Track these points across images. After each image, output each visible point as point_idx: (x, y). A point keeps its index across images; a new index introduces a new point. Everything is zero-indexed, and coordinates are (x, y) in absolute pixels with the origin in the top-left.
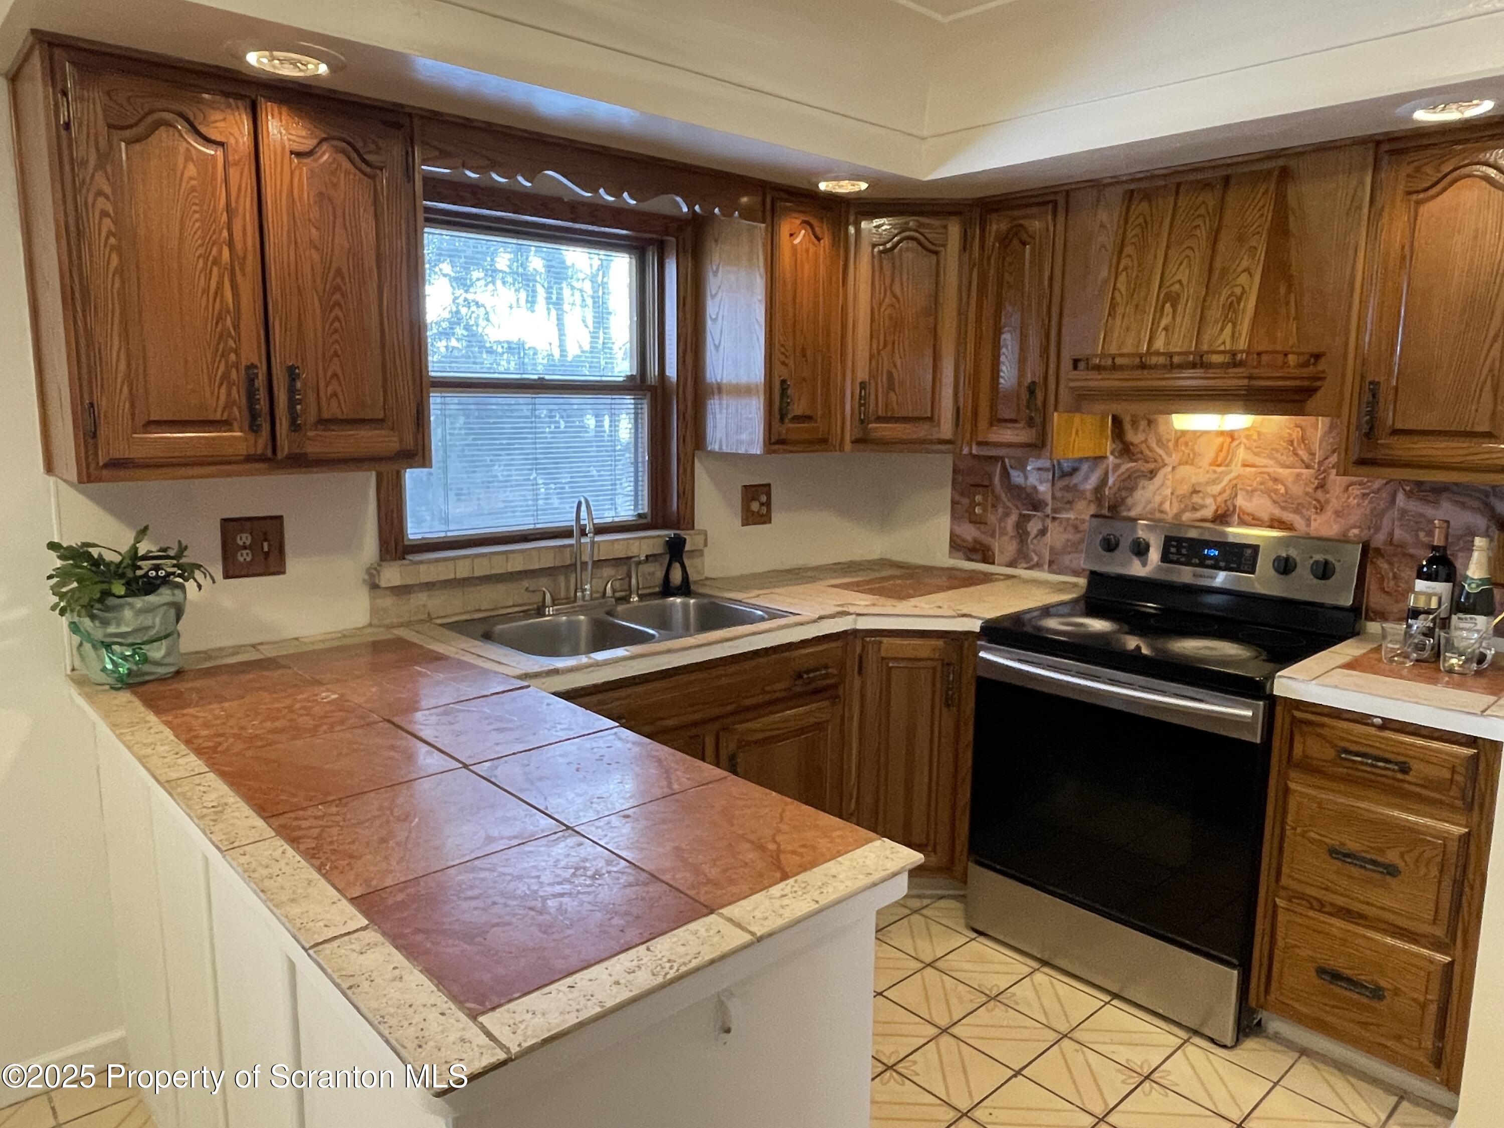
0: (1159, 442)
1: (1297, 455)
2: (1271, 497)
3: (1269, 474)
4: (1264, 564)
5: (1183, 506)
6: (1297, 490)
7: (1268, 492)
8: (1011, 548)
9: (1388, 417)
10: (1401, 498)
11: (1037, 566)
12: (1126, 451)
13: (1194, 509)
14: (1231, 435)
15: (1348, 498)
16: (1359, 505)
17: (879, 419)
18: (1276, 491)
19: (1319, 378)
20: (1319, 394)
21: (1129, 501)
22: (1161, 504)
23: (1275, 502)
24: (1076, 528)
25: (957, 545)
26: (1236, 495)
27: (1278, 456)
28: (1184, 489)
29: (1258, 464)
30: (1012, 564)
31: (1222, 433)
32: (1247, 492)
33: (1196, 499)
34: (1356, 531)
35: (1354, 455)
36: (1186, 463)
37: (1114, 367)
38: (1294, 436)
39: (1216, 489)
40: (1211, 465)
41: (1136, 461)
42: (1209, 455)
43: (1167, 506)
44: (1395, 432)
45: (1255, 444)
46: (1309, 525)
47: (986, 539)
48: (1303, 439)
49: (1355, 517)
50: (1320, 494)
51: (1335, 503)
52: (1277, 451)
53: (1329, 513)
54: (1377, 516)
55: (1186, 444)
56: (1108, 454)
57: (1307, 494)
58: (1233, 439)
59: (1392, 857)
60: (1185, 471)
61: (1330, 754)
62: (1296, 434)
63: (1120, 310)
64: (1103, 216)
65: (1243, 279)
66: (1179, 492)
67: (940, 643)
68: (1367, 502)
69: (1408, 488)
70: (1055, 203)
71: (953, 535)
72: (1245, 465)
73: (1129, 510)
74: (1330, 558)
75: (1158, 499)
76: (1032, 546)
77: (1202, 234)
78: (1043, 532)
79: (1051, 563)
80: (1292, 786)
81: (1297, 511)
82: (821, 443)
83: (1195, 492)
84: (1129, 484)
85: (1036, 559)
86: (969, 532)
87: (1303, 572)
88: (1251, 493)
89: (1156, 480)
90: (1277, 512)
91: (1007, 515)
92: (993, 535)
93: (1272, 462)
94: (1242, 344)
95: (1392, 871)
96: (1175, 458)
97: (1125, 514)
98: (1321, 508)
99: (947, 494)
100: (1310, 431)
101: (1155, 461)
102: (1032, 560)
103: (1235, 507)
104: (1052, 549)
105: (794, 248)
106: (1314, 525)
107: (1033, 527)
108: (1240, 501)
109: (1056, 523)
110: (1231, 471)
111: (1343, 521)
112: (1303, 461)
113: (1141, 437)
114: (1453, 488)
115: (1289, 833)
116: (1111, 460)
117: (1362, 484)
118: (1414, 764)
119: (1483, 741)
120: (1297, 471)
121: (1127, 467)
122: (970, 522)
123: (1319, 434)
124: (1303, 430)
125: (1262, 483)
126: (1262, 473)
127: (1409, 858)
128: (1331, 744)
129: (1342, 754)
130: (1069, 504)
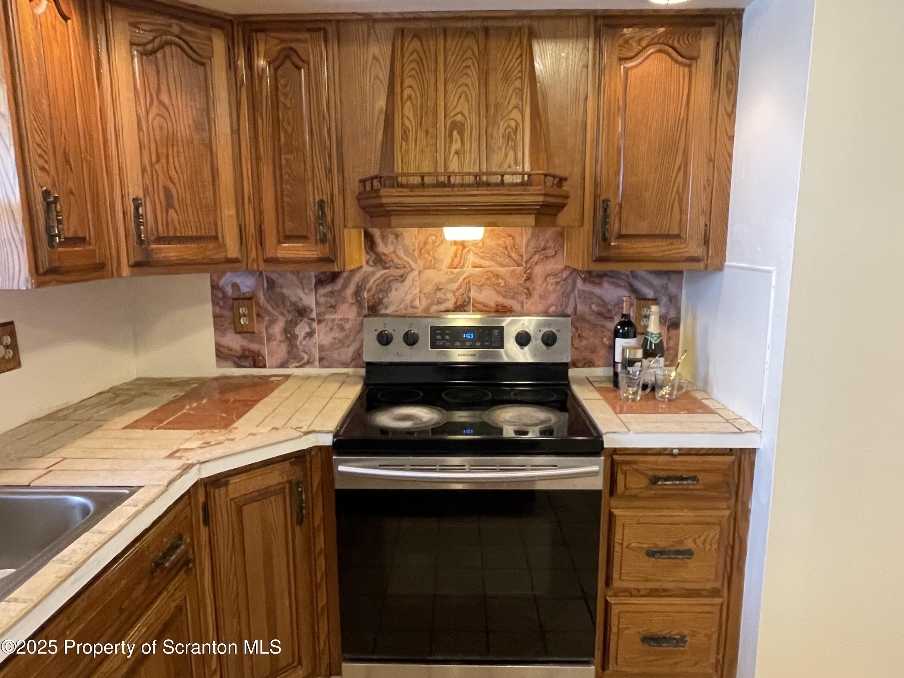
0: (406, 251)
1: (510, 256)
2: (494, 288)
3: (491, 272)
4: (509, 340)
5: (429, 301)
6: (512, 282)
7: (495, 286)
8: (282, 351)
9: (615, 227)
10: (580, 284)
11: (309, 363)
12: (379, 260)
13: (439, 303)
14: (463, 245)
15: (547, 285)
16: (554, 290)
17: (160, 240)
18: (498, 285)
21: (385, 300)
22: (413, 301)
23: (498, 293)
24: (342, 328)
25: (223, 354)
26: (470, 290)
27: (498, 258)
28: (429, 289)
29: (483, 265)
30: (283, 365)
31: (455, 243)
32: (477, 286)
33: (440, 295)
34: (553, 308)
36: (429, 268)
39: (454, 286)
40: (449, 267)
41: (389, 268)
42: (447, 261)
43: (417, 303)
44: (621, 236)
45: (481, 250)
46: (522, 307)
47: (255, 347)
48: (514, 245)
49: (552, 298)
50: (528, 284)
51: (538, 290)
52: (496, 254)
53: (535, 297)
54: (566, 295)
55: (428, 253)
56: (364, 263)
57: (520, 284)
58: (464, 247)
59: (689, 544)
60: (429, 273)
62: (509, 242)
64: (374, 49)
65: (516, 114)
66: (426, 291)
67: (287, 464)
68: (559, 287)
69: (583, 276)
70: (324, 30)
71: (218, 346)
72: (474, 267)
73: (386, 308)
74: (551, 329)
75: (409, 298)
76: (301, 348)
78: (310, 334)
79: (321, 359)
81: (513, 298)
82: (97, 269)
83: (438, 289)
84: (385, 286)
85: (306, 357)
86: (236, 341)
87: (537, 342)
88: (480, 287)
89: (406, 283)
90: (501, 300)
91: (273, 321)
92: (261, 342)
93: (493, 263)
94: (527, 167)
95: (689, 553)
96: (421, 263)
97: (383, 312)
98: (529, 294)
99: (208, 309)
100: (518, 239)
101: (404, 267)
102: (302, 359)
103: (469, 298)
104: (321, 348)
105: (35, 20)
106: (525, 307)
107: (301, 330)
108: (473, 294)
109: (322, 325)
110: (464, 273)
111: (544, 302)
112: (515, 261)
113: (391, 248)
114: (609, 274)
115: (617, 548)
116: (367, 269)
117: (555, 275)
118: (700, 476)
119: (741, 449)
120: (512, 268)
121: (380, 273)
122: (236, 332)
123: (525, 241)
124: (513, 238)
125: (488, 279)
126: (487, 272)
127: (699, 542)
128: (645, 475)
129: (655, 480)
130: (333, 307)
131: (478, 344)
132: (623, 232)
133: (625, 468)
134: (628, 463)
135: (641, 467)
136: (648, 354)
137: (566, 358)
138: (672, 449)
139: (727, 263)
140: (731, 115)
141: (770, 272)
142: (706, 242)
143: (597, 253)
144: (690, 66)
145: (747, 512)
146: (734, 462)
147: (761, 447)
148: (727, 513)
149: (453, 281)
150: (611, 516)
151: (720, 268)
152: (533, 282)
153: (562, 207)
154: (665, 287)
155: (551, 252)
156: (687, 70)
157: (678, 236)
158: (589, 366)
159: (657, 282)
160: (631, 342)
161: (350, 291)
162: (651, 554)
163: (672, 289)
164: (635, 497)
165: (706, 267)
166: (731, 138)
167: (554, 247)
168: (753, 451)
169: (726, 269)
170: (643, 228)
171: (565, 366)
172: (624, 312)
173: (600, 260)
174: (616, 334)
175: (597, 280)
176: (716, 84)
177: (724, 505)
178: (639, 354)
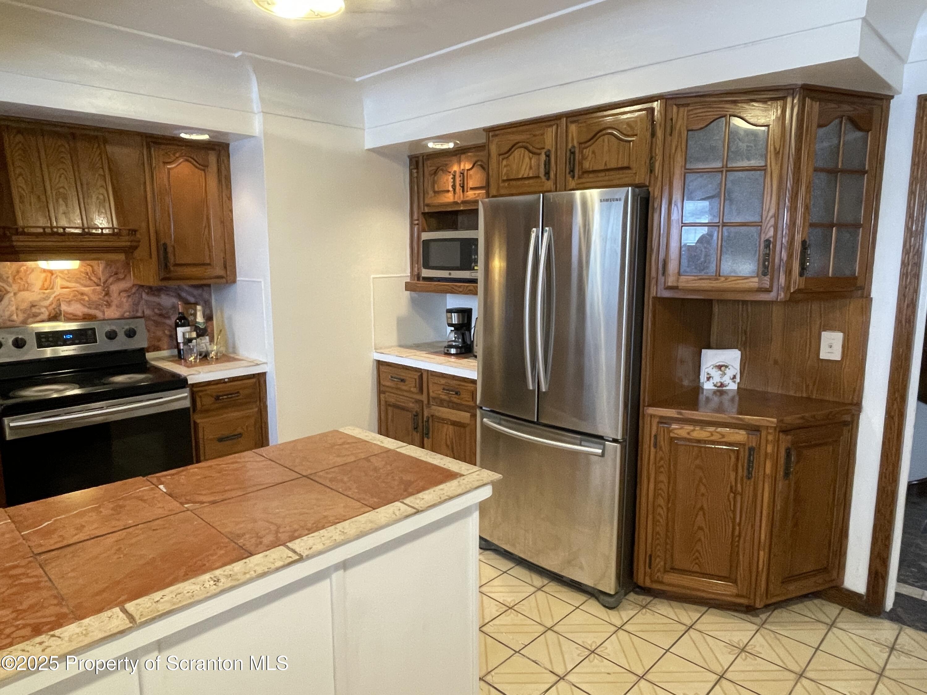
1: (91, 280)
2: (82, 304)
3: (77, 291)
4: (100, 336)
5: (26, 315)
6: (94, 298)
7: (81, 301)
9: (173, 259)
10: (144, 296)
13: (34, 315)
14: (51, 272)
15: (121, 298)
16: (127, 301)
18: (84, 300)
22: (11, 315)
23: (84, 305)
26: (60, 305)
27: (82, 282)
28: (25, 305)
29: (70, 286)
31: (45, 271)
32: (66, 302)
33: (35, 310)
34: (128, 314)
36: (23, 290)
38: (88, 270)
39: (47, 302)
40: (41, 289)
42: (39, 285)
43: (14, 317)
44: (176, 265)
45: (67, 276)
46: (104, 314)
48: (93, 272)
49: (126, 307)
50: (106, 298)
51: (115, 302)
52: (80, 278)
53: (113, 307)
54: (136, 304)
55: (21, 279)
57: (100, 299)
58: (53, 274)
59: (239, 430)
60: (24, 294)
61: (212, 400)
63: (27, 200)
66: (22, 308)
68: (130, 299)
69: (146, 291)
72: (62, 288)
75: (7, 314)
77: (68, 162)
81: (96, 308)
83: (33, 306)
87: (121, 336)
88: (69, 302)
90: (86, 310)
93: (78, 285)
94: (115, 225)
95: (240, 435)
96: (15, 288)
98: (109, 305)
100: (96, 268)
101: (1, 291)
103: (60, 311)
106: (106, 314)
108: (64, 307)
110: (54, 292)
111: (120, 310)
112: (95, 282)
114: (164, 288)
115: (201, 442)
117: (125, 291)
118: (241, 391)
119: (259, 374)
120: (93, 288)
123: (101, 269)
124: (92, 266)
125: (75, 296)
126: (74, 291)
127: (245, 428)
128: (212, 396)
129: (217, 398)
131: (77, 341)
132: (177, 262)
133: (200, 394)
134: (202, 391)
135: (208, 392)
136: (198, 336)
137: (145, 345)
138: (224, 379)
139: (238, 279)
140: (230, 198)
141: (260, 282)
142: (225, 267)
143: (162, 275)
144: (204, 170)
145: (266, 407)
146: (256, 382)
147: (268, 371)
148: (256, 409)
149: (44, 299)
150: (195, 423)
151: (234, 281)
152: (110, 296)
153: (136, 247)
154: (201, 295)
155: (121, 276)
156: (203, 172)
157: (209, 264)
158: (158, 350)
159: (196, 292)
160: (187, 329)
162: (221, 440)
163: (206, 296)
164: (207, 411)
165: (227, 282)
166: (231, 211)
167: (124, 272)
168: (264, 374)
169: (237, 282)
170: (189, 260)
171: (142, 351)
172: (180, 311)
173: (164, 279)
174: (177, 325)
175: (156, 293)
176: (220, 181)
177: (254, 406)
178: (194, 335)
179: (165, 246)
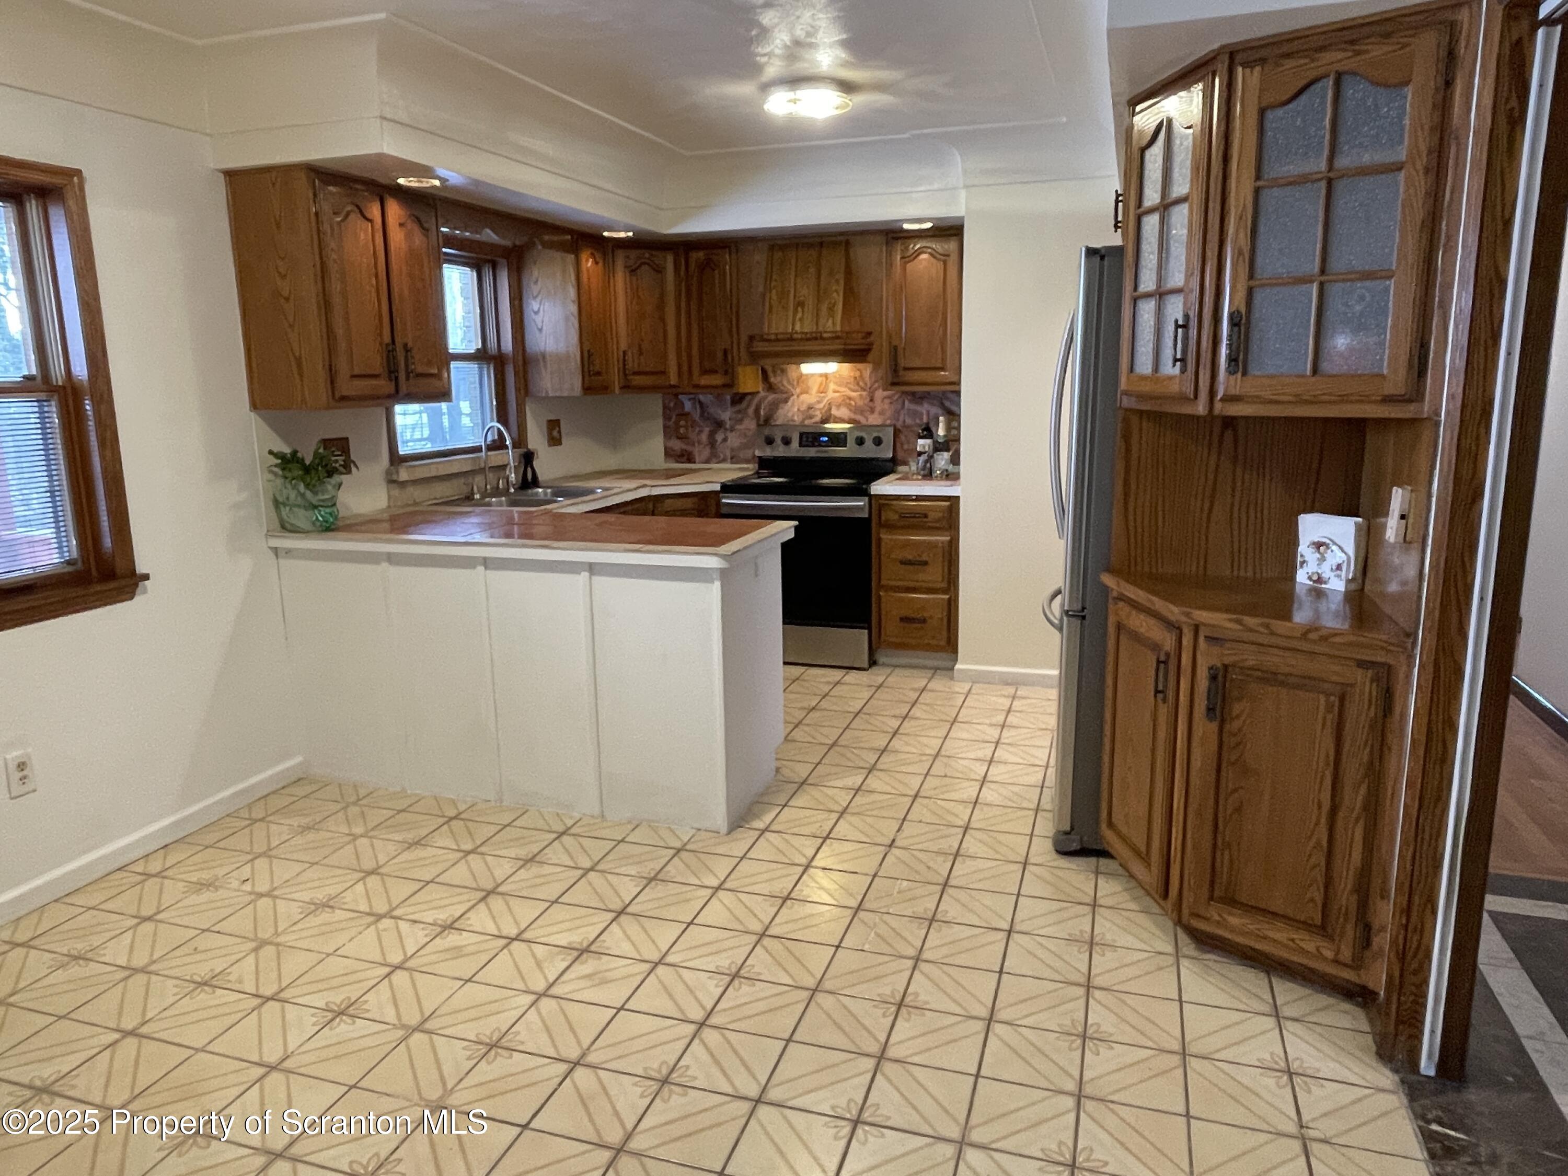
0: (789, 382)
1: (858, 385)
3: (846, 396)
4: (851, 441)
5: (804, 416)
6: (860, 403)
7: (849, 406)
8: (707, 452)
9: (902, 363)
10: (907, 403)
11: (724, 461)
12: (771, 388)
13: (811, 417)
14: (826, 376)
15: (884, 405)
16: (889, 407)
17: (635, 373)
18: (851, 404)
19: (871, 344)
20: (872, 352)
21: (775, 415)
22: (793, 416)
23: (851, 409)
24: (746, 435)
25: (669, 454)
26: (831, 408)
27: (850, 386)
28: (803, 408)
29: (840, 391)
30: (707, 461)
31: (821, 375)
32: (836, 405)
33: (811, 412)
35: (890, 380)
36: (804, 393)
37: (778, 340)
38: (856, 374)
39: (821, 406)
40: (817, 393)
41: (776, 393)
42: (817, 387)
43: (796, 417)
44: (906, 369)
45: (838, 379)
47: (689, 448)
48: (861, 376)
49: (888, 414)
50: (871, 404)
51: (878, 409)
52: (849, 382)
53: (876, 415)
54: (898, 412)
55: (807, 381)
56: (761, 390)
57: (865, 404)
58: (827, 378)
59: (925, 557)
60: (804, 397)
61: (896, 517)
62: (857, 372)
63: (774, 309)
64: (757, 257)
65: (835, 294)
67: (695, 500)
68: (893, 405)
70: (729, 247)
71: (666, 448)
72: (834, 392)
73: (775, 421)
74: (881, 435)
75: (790, 414)
76: (719, 449)
77: (812, 270)
78: (725, 440)
79: (732, 457)
80: (882, 536)
81: (861, 413)
82: (605, 389)
83: (810, 408)
84: (775, 406)
85: (722, 456)
86: (677, 445)
87: (869, 443)
88: (838, 406)
89: (788, 403)
90: (853, 416)
91: (701, 432)
92: (693, 445)
93: (847, 389)
94: (838, 328)
95: (925, 563)
96: (798, 390)
97: (772, 423)
98: (872, 411)
99: (660, 422)
100: (864, 372)
101: (787, 393)
102: (720, 457)
104: (732, 450)
105: (588, 270)
106: (869, 419)
107: (719, 437)
108: (834, 412)
109: (733, 433)
110: (827, 396)
112: (862, 387)
113: (779, 379)
116: (762, 394)
117: (889, 398)
118: (930, 513)
119: (950, 497)
120: (859, 393)
121: (771, 397)
122: (678, 438)
123: (868, 373)
124: (860, 370)
125: (843, 401)
126: (843, 395)
127: (932, 556)
128: (898, 512)
129: (901, 515)
130: (741, 421)
132: (907, 366)
134: (886, 505)
137: (890, 455)
138: (911, 496)
144: (944, 260)
145: (958, 537)
146: (947, 505)
147: (962, 496)
148: (947, 538)
149: (819, 402)
152: (874, 403)
156: (943, 263)
160: (929, 441)
161: (751, 411)
162: (904, 563)
164: (892, 527)
168: (958, 497)
170: (917, 363)
177: (943, 533)
179: (896, 348)
